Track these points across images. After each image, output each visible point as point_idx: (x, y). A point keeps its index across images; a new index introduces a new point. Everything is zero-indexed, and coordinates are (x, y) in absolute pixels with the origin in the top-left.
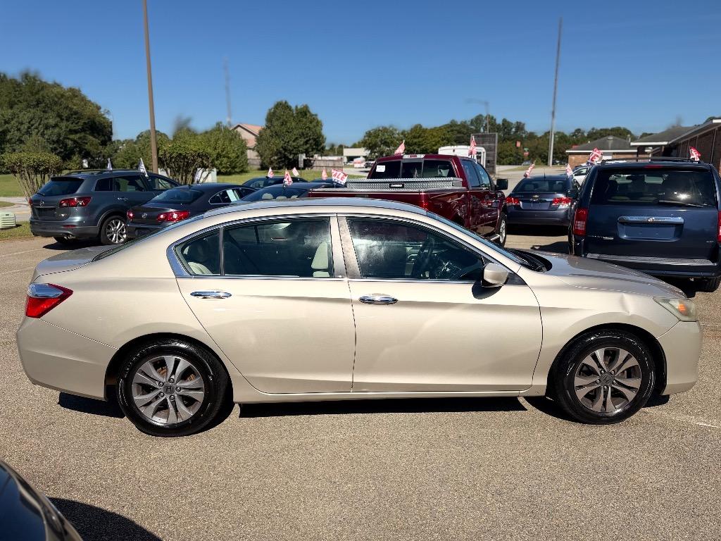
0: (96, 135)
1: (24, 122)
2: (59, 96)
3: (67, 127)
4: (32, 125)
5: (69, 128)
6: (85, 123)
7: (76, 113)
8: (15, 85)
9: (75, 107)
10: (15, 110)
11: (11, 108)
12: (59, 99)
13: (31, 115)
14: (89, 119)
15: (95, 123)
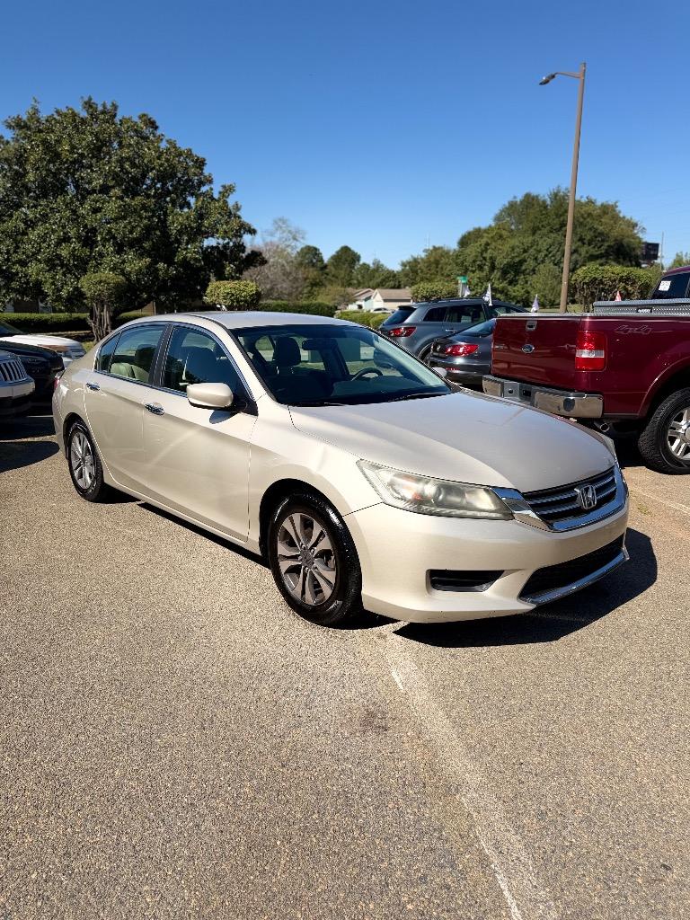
0: (621, 260)
1: (543, 249)
2: (586, 216)
3: (587, 252)
4: (550, 253)
5: (590, 253)
6: (609, 246)
7: (601, 234)
8: (542, 208)
9: (601, 228)
10: (537, 237)
11: (534, 234)
12: (585, 219)
13: (549, 241)
14: (616, 240)
15: (623, 245)
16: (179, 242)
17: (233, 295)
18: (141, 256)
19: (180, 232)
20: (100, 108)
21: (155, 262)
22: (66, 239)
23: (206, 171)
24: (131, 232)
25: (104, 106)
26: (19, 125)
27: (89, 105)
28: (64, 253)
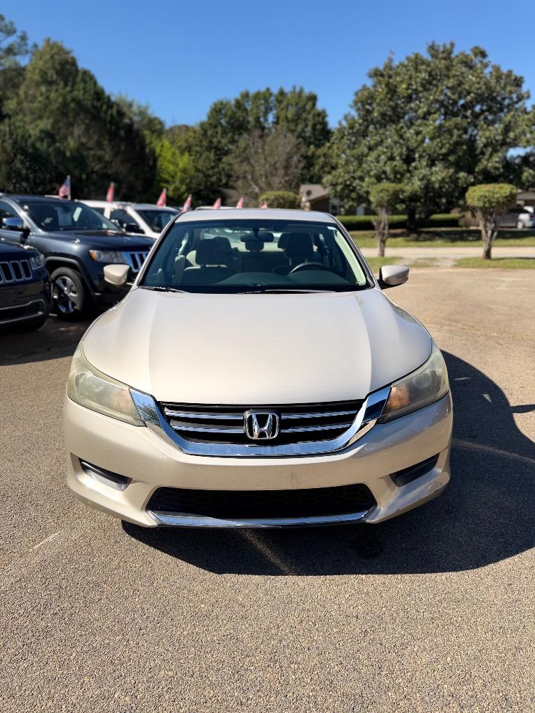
16: (483, 153)
17: (486, 197)
18: (447, 167)
19: (486, 146)
20: (441, 49)
21: (457, 172)
22: (392, 158)
23: (524, 88)
24: (441, 148)
25: (444, 46)
26: (376, 74)
27: (432, 48)
28: (388, 169)
